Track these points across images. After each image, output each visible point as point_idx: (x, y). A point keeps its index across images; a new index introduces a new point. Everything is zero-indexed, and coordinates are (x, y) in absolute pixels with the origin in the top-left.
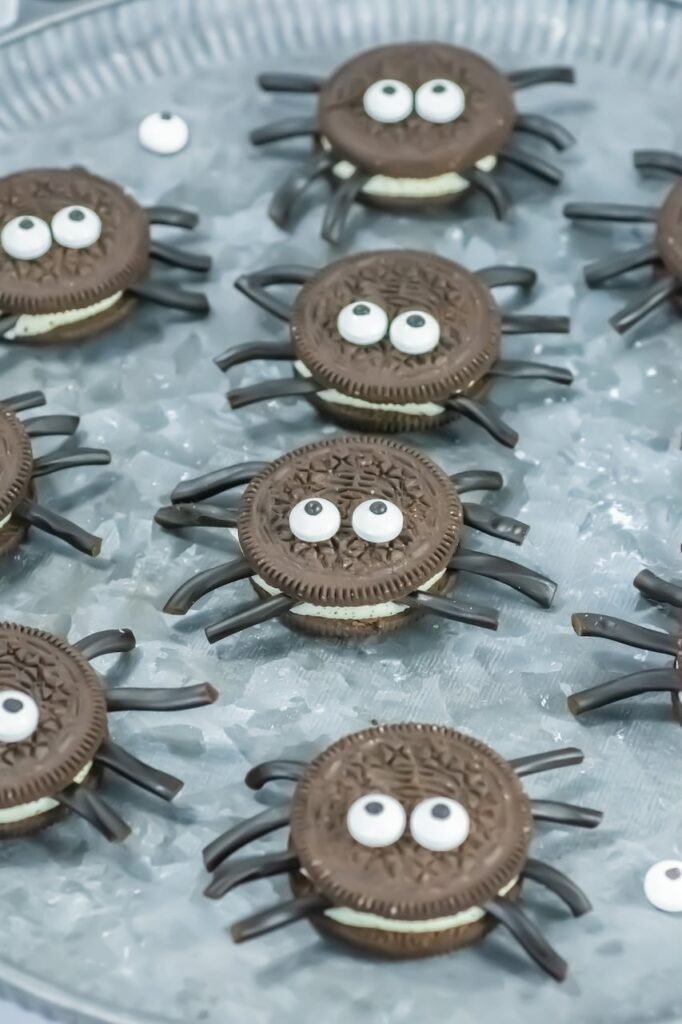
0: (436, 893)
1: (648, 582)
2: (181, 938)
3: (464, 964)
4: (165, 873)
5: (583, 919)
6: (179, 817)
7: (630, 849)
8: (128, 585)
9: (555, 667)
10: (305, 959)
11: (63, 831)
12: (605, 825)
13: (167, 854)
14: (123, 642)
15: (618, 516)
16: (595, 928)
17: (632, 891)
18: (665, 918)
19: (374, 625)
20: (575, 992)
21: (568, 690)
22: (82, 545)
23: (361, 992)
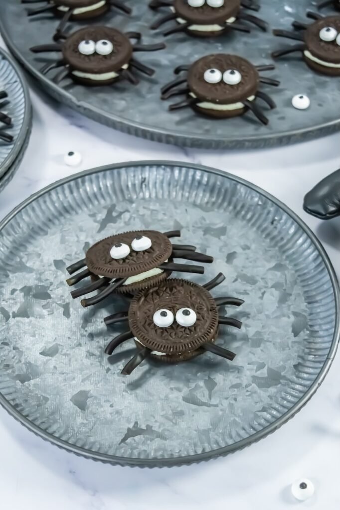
0: (230, 96)
1: (296, 24)
2: (153, 112)
3: (238, 121)
4: (149, 96)
5: (274, 110)
6: (154, 82)
7: (288, 93)
8: (139, 23)
9: (267, 46)
10: (190, 119)
11: (119, 85)
12: (280, 87)
13: (150, 91)
14: (138, 36)
15: (288, 9)
16: (277, 113)
17: (289, 103)
18: (298, 111)
19: (213, 33)
20: (270, 128)
21: (270, 52)
22: (127, 11)
23: (207, 127)
